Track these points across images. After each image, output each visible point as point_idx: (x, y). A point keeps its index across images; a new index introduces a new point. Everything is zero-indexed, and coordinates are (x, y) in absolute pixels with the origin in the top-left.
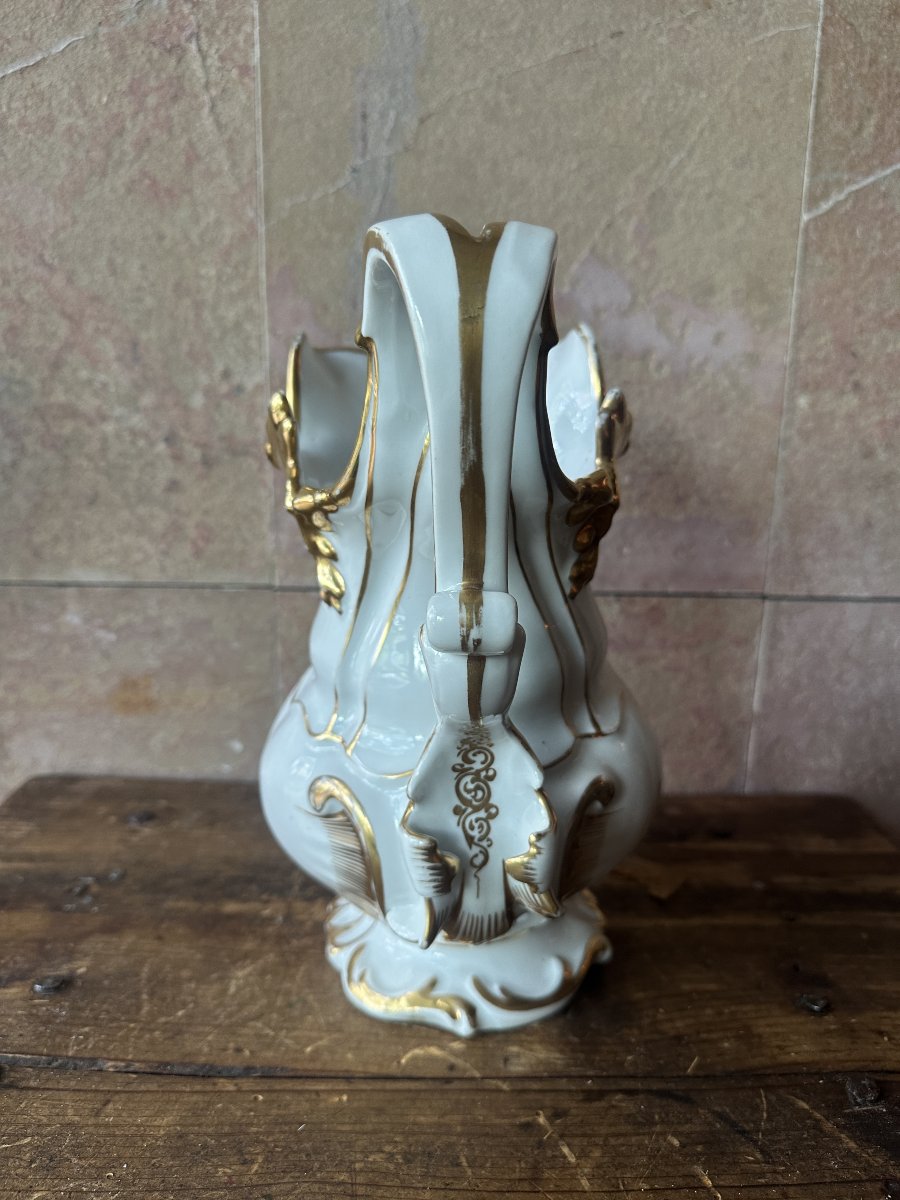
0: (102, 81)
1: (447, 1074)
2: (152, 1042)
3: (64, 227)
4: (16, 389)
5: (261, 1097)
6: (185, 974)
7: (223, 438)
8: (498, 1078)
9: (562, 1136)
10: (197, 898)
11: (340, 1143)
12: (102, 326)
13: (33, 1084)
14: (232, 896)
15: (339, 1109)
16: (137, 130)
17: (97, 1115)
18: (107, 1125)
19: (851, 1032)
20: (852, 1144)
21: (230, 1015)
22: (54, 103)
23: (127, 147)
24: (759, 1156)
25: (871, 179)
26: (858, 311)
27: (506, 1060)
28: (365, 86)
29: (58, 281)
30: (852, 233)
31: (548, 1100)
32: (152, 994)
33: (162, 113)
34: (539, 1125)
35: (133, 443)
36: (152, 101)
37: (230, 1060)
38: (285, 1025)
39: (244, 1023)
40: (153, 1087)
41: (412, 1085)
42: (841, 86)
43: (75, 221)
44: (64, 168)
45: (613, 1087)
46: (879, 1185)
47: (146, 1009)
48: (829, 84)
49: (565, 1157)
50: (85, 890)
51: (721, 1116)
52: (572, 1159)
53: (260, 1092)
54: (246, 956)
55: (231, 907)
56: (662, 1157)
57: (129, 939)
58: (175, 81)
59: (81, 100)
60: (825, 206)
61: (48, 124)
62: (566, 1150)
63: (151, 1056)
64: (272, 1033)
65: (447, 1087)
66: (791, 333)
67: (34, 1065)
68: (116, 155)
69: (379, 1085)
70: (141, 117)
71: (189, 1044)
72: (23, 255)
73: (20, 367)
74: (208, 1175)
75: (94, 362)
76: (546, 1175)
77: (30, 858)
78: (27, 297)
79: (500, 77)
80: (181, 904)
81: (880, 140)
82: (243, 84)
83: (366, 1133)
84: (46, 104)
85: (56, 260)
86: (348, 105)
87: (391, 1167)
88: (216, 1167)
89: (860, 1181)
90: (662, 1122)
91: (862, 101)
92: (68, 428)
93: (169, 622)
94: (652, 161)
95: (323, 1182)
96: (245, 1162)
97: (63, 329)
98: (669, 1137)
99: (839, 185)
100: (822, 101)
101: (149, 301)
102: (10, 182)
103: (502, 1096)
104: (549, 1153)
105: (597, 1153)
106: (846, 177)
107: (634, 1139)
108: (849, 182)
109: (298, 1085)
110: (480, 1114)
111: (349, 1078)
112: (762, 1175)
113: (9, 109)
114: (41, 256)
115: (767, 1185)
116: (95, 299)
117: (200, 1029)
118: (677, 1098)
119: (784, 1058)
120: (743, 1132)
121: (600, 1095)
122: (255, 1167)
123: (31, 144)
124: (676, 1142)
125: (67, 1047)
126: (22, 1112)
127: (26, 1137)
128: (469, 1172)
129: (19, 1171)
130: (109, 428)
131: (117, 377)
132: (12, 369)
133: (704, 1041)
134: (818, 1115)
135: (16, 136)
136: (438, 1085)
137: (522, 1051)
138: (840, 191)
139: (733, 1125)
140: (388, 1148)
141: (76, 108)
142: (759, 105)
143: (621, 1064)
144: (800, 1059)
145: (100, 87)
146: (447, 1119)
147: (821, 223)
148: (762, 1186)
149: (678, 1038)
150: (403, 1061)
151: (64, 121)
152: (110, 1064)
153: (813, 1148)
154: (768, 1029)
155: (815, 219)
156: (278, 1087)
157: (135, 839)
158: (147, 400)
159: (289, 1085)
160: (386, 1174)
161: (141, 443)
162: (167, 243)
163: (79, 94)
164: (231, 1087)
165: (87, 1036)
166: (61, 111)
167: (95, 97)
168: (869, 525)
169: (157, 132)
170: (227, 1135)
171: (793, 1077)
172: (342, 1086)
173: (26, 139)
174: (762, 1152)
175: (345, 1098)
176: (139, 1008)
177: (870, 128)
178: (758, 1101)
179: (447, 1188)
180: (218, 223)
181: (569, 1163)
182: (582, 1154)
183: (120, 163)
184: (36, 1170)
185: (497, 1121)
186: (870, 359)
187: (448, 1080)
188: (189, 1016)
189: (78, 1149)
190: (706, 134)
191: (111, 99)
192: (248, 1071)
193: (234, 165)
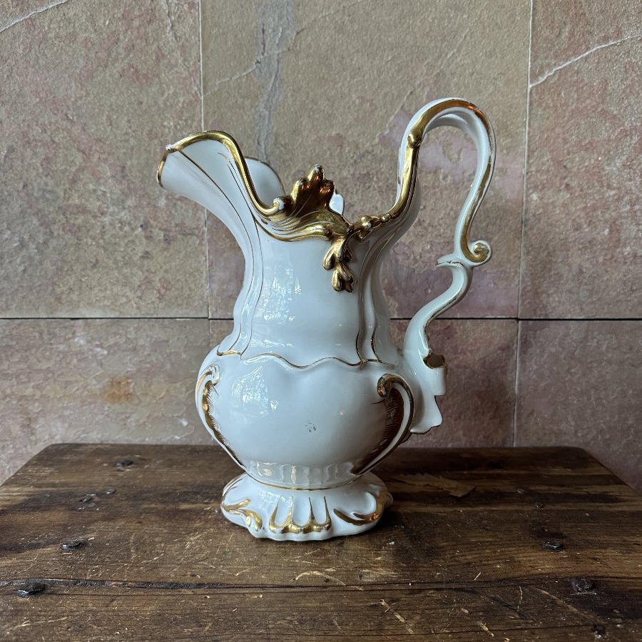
0: (106, 12)
1: (325, 584)
2: (139, 572)
3: (81, 98)
4: (48, 196)
5: (208, 597)
6: (157, 539)
7: (177, 225)
8: (357, 585)
9: (396, 610)
10: (163, 502)
11: (259, 616)
12: (103, 156)
13: (65, 592)
14: (185, 501)
15: (258, 602)
16: (127, 40)
17: (107, 606)
18: (113, 611)
19: (577, 559)
20: (575, 610)
21: (188, 559)
22: (77, 25)
23: (121, 50)
24: (517, 616)
25: (568, 63)
26: (565, 141)
27: (361, 576)
28: (264, 14)
29: (76, 130)
30: (559, 94)
31: (387, 594)
32: (137, 550)
33: (142, 30)
34: (382, 606)
35: (121, 228)
36: (136, 23)
37: (188, 579)
38: (222, 563)
39: (196, 562)
40: (142, 593)
41: (303, 589)
42: (547, 9)
43: (88, 94)
44: (82, 62)
45: (428, 587)
46: (590, 627)
47: (134, 556)
48: (540, 8)
49: (398, 619)
50: (90, 500)
51: (494, 599)
52: (403, 621)
53: (208, 594)
54: (196, 530)
55: (184, 506)
56: (458, 618)
57: (121, 523)
58: (150, 11)
59: (93, 23)
60: (542, 79)
61: (73, 37)
62: (398, 617)
63: (139, 579)
64: (214, 567)
65: (324, 590)
66: (526, 154)
67: (66, 584)
68: (113, 55)
69: (282, 590)
70: (129, 32)
71: (162, 573)
72: (55, 114)
73: (51, 182)
74: (177, 632)
75: (98, 179)
76: (386, 628)
77: (54, 485)
78: (56, 140)
79: (344, 7)
80: (153, 506)
81: (572, 40)
82: (191, 13)
83: (275, 612)
84: (72, 25)
85: (75, 118)
86: (254, 24)
87: (291, 626)
88: (183, 628)
89: (579, 626)
90: (458, 602)
91: (560, 18)
92: (80, 220)
93: (141, 342)
94: (436, 54)
95: (249, 634)
96: (201, 626)
97: (79, 159)
98: (462, 609)
99: (549, 66)
100: (536, 18)
101: (132, 141)
102: (48, 72)
103: (359, 593)
104: (388, 618)
105: (418, 617)
106: (553, 62)
107: (440, 611)
108: (555, 65)
109: (232, 591)
110: (345, 602)
111: (263, 587)
112: (519, 625)
113: (49, 28)
114: (66, 115)
115: (521, 629)
116: (99, 140)
117: (169, 566)
118: (468, 592)
119: (534, 572)
120: (507, 606)
121: (420, 591)
122: (207, 628)
123: (62, 49)
124: (466, 611)
125: (85, 575)
126: (60, 606)
127: (63, 616)
128: (339, 627)
129: (61, 632)
130: (107, 219)
131: (112, 188)
132: (46, 184)
133: (485, 565)
134: (554, 597)
135: (54, 44)
136: (319, 589)
137: (371, 571)
138: (550, 71)
139: (502, 602)
140: (288, 618)
141: (90, 27)
142: (499, 21)
143: (433, 576)
144: (543, 572)
145: (105, 16)
146: (325, 604)
147: (540, 90)
148: (518, 629)
149: (469, 564)
150: (297, 579)
151: (82, 36)
152: (113, 583)
153: (551, 612)
154: (525, 559)
155: (536, 86)
156: (218, 592)
157: (121, 474)
158: (130, 202)
159: (226, 591)
160: (288, 629)
161: (126, 228)
162: (144, 107)
163: (92, 19)
164: (190, 593)
165: (97, 570)
166: (81, 29)
167: (102, 21)
168: (581, 272)
169: (139, 41)
170: (188, 614)
171: (540, 580)
172: (259, 591)
173: (59, 46)
174: (519, 614)
175: (261, 596)
176: (129, 556)
177: (565, 34)
178: (518, 591)
179: (326, 634)
180: (175, 94)
181: (401, 622)
182: (409, 618)
183: (116, 60)
184: (71, 632)
185: (356, 605)
186: (575, 170)
187: (325, 587)
188: (162, 560)
189: (97, 622)
190: (468, 38)
191: (111, 22)
192: (200, 585)
193: (185, 60)
